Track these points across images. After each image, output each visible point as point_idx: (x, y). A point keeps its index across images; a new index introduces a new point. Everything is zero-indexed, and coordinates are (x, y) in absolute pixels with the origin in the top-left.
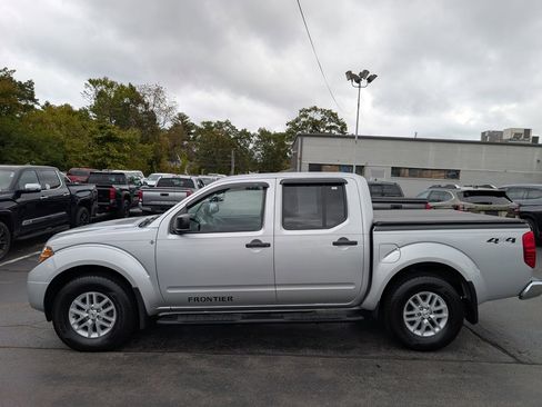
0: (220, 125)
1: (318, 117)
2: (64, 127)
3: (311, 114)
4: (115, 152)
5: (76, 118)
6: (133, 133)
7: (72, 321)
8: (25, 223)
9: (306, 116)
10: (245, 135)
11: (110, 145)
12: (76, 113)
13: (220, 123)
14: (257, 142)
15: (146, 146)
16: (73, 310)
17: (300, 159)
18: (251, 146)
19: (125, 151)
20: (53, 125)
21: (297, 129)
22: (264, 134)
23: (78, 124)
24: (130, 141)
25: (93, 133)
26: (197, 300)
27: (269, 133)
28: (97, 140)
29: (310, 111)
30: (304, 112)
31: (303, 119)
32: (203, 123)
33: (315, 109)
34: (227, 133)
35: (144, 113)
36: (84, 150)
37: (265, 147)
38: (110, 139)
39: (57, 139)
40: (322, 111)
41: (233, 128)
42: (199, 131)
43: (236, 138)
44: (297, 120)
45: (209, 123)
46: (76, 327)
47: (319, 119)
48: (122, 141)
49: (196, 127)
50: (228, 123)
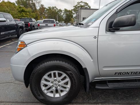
0: (53, 8)
1: (83, 4)
2: (9, 7)
3: (81, 4)
4: (25, 15)
5: (12, 4)
6: (29, 9)
7: (43, 88)
8: (2, 33)
9: (79, 4)
10: (60, 11)
11: (23, 13)
12: (12, 3)
13: (53, 7)
14: (64, 13)
15: (33, 13)
16: (43, 82)
17: (80, 16)
18: (62, 14)
19: (27, 15)
20: (5, 7)
21: (76, 8)
22: (66, 10)
23: (13, 6)
24: (29, 12)
25: (18, 9)
26: (120, 74)
27: (67, 10)
28: (19, 11)
29: (80, 3)
30: (79, 3)
31: (78, 5)
32: (48, 7)
33: (82, 2)
34: (55, 10)
35: (32, 3)
36: (16, 14)
37: (66, 14)
38: (23, 11)
39: (7, 11)
40: (84, 3)
41: (57, 9)
42: (47, 9)
43: (58, 12)
44: (76, 6)
45: (50, 7)
46: (46, 92)
47: (83, 5)
48: (26, 12)
49: (46, 8)
50: (55, 7)
